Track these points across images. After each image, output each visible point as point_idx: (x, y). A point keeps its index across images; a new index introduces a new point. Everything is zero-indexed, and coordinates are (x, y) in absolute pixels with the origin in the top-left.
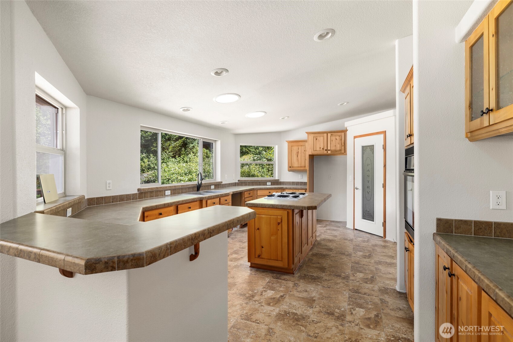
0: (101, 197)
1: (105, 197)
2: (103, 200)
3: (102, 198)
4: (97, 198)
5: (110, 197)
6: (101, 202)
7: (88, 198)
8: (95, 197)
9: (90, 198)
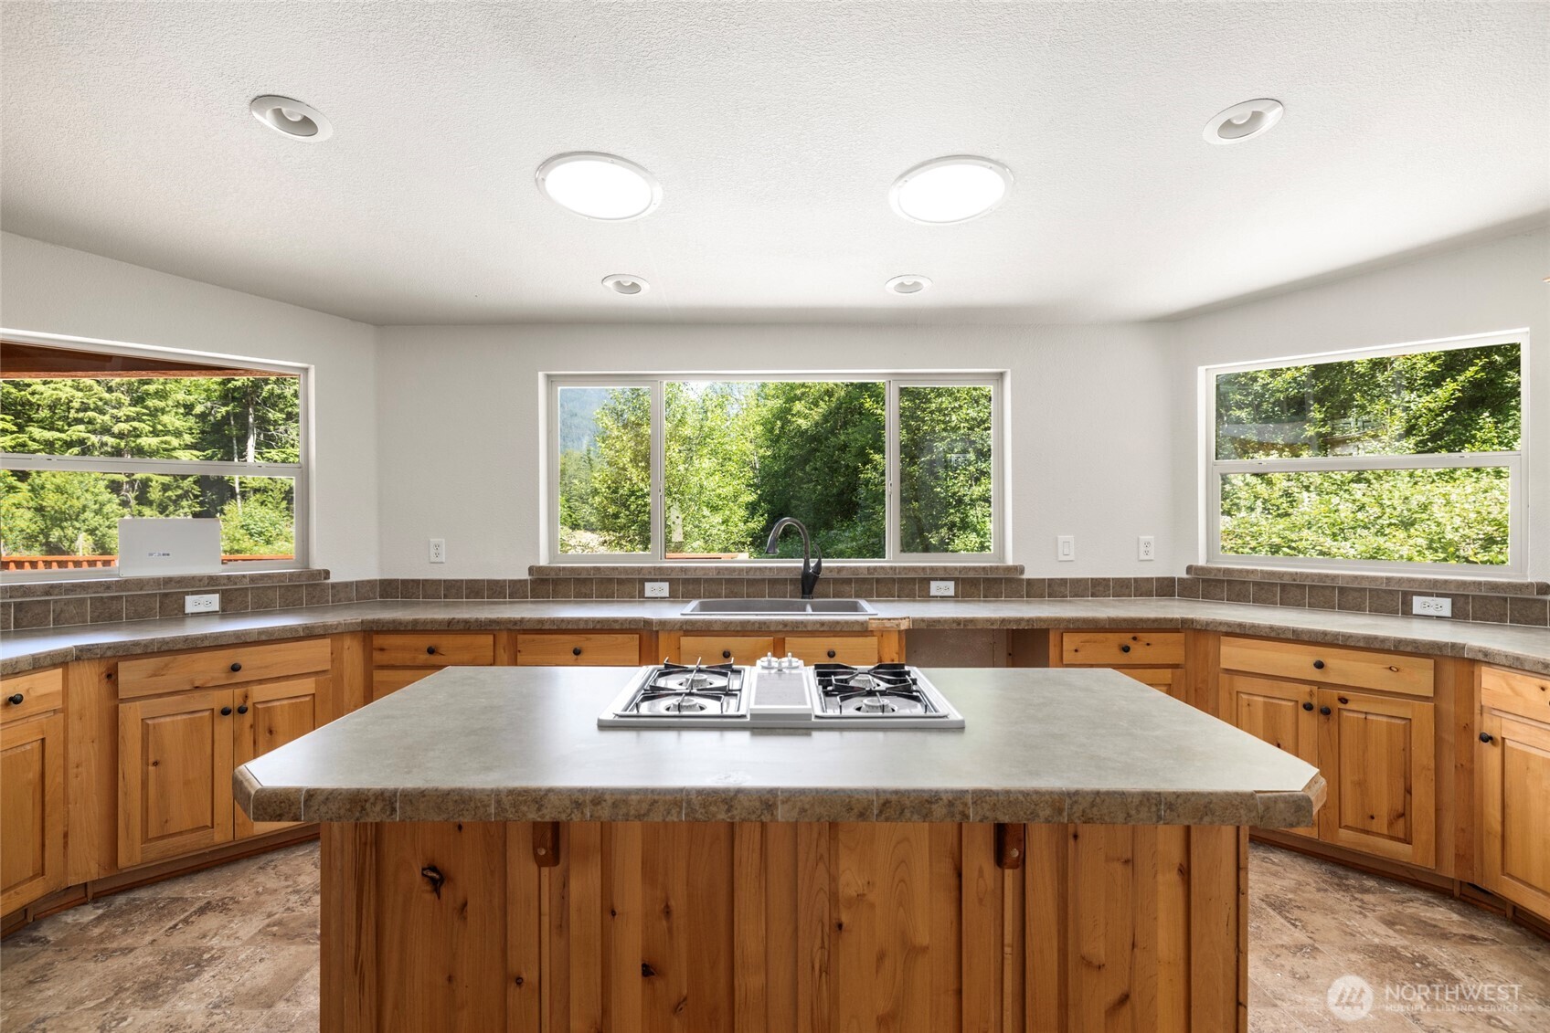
0: (413, 581)
1: (425, 581)
2: (419, 588)
3: (416, 582)
4: (405, 582)
5: (439, 581)
6: (414, 593)
7: (383, 578)
8: (400, 578)
9: (385, 580)
